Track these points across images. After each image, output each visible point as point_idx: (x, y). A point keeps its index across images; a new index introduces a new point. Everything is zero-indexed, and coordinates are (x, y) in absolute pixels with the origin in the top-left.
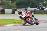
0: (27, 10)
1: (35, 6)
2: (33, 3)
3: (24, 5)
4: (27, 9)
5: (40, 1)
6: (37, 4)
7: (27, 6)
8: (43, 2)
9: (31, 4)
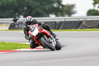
0: (18, 21)
1: (34, 13)
2: (29, 7)
3: (12, 11)
4: (18, 19)
5: (44, 3)
6: (38, 9)
7: (17, 14)
8: (52, 4)
9: (25, 8)
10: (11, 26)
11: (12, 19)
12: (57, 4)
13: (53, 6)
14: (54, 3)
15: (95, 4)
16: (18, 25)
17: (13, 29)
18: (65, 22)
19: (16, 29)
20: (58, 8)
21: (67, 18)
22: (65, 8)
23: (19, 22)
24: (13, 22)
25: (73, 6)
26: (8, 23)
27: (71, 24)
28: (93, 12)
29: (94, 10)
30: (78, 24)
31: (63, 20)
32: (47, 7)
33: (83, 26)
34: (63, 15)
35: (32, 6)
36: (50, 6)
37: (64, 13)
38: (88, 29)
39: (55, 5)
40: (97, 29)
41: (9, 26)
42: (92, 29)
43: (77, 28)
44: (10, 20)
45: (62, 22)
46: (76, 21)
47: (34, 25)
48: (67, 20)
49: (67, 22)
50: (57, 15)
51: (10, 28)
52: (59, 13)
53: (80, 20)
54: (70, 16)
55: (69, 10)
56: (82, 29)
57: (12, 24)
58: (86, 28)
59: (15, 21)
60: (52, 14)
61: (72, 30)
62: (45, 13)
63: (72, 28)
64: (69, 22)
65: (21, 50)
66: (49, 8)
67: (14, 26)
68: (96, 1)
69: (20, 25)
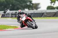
10: (2, 15)
11: (3, 12)
12: (29, 3)
13: (27, 4)
14: (27, 2)
15: (51, 3)
16: (6, 15)
17: (4, 17)
18: (34, 13)
19: (5, 17)
20: (30, 5)
21: (35, 11)
22: (34, 5)
23: (7, 13)
24: (3, 13)
25: (38, 4)
26: (1, 14)
27: (37, 14)
28: (50, 8)
29: (51, 6)
30: (42, 14)
31: (33, 12)
32: (23, 5)
33: (44, 16)
34: (33, 9)
35: (15, 4)
36: (25, 4)
37: (33, 8)
38: (47, 17)
39: (28, 3)
40: (53, 17)
41: (1, 15)
42: (50, 17)
43: (41, 17)
44: (2, 12)
45: (32, 13)
46: (40, 13)
47: (23, 15)
48: (35, 12)
49: (35, 13)
50: (29, 9)
51: (2, 17)
52: (30, 8)
53: (43, 12)
54: (37, 10)
55: (36, 6)
56: (44, 17)
57: (3, 14)
58: (46, 17)
59: (5, 12)
60: (26, 8)
61: (38, 18)
62: (22, 8)
63: (38, 17)
64: (36, 13)
65: (8, 29)
66: (24, 5)
67: (4, 15)
68: (52, 1)
69: (7, 15)
